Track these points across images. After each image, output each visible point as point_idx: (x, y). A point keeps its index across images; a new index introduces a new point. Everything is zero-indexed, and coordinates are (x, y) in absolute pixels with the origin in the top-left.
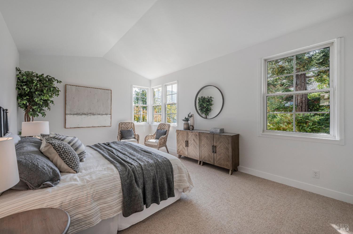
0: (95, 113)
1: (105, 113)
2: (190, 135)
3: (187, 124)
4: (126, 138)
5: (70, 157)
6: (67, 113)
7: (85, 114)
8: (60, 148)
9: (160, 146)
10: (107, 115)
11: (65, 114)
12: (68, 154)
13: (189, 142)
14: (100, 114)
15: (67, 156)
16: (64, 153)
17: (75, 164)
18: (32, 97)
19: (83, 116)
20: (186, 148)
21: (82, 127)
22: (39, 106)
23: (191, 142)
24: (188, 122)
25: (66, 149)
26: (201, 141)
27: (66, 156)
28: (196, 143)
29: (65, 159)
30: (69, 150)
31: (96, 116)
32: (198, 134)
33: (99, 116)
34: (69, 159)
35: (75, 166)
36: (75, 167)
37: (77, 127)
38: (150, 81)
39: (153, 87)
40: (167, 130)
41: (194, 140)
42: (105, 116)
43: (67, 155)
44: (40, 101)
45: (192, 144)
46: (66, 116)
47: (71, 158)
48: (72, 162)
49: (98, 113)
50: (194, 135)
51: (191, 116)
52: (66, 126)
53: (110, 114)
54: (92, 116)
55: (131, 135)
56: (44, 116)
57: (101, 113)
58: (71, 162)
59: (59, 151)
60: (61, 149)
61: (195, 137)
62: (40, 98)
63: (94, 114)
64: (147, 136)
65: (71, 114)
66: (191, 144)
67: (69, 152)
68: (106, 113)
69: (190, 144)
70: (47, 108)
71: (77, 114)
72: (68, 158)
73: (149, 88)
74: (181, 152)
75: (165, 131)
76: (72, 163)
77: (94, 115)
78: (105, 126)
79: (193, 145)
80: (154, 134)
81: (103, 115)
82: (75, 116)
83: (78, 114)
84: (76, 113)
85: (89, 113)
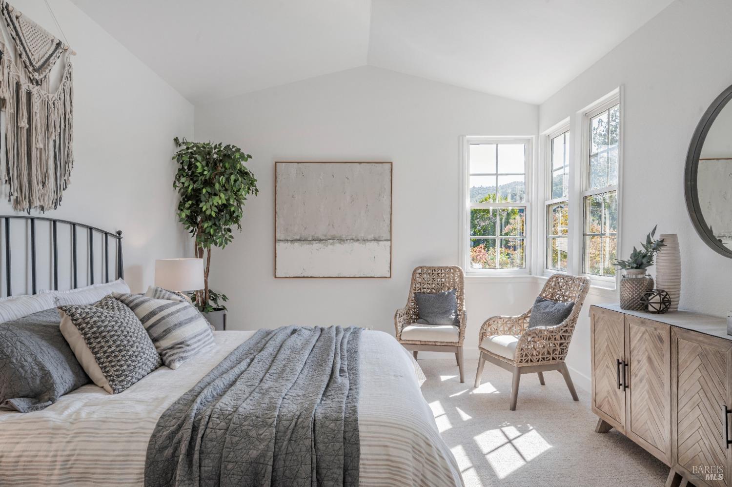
0: (344, 236)
1: (373, 235)
2: (636, 334)
3: (636, 279)
4: (429, 319)
5: (110, 350)
6: (278, 238)
7: (321, 240)
8: (87, 323)
9: (524, 364)
10: (380, 241)
11: (276, 241)
12: (107, 342)
13: (634, 366)
14: (358, 240)
15: (102, 347)
16: (97, 338)
17: (117, 370)
18: (199, 201)
19: (316, 245)
20: (620, 392)
21: (312, 276)
22: (214, 222)
23: (640, 369)
24: (643, 273)
25: (103, 328)
26: (681, 371)
27: (100, 345)
28: (659, 378)
29: (97, 354)
30: (113, 333)
31: (347, 246)
32: (665, 335)
33: (356, 244)
34: (107, 354)
35: (117, 375)
36: (115, 378)
37: (300, 276)
38: (538, 108)
39: (547, 132)
40: (573, 304)
41: (650, 359)
42: (373, 244)
43: (103, 344)
44: (210, 210)
45: (644, 381)
46: (277, 244)
47: (113, 352)
48: (113, 364)
49: (354, 237)
50: (651, 335)
51: (661, 244)
52: (277, 271)
53: (388, 240)
54: (338, 245)
55: (445, 313)
56: (222, 246)
57: (362, 235)
58: (110, 362)
59: (83, 332)
60: (89, 326)
61: (656, 346)
62: (211, 203)
63: (341, 240)
64: (490, 319)
65: (287, 240)
66: (641, 381)
67: (111, 336)
68: (377, 236)
69: (638, 378)
70: (236, 225)
71: (299, 240)
72: (105, 352)
73: (534, 136)
74: (606, 408)
75: (564, 308)
76: (113, 366)
77: (342, 242)
78: (373, 276)
79: (647, 387)
80: (525, 317)
81: (368, 244)
82: (296, 244)
83: (303, 241)
84: (298, 238)
85: (330, 238)
